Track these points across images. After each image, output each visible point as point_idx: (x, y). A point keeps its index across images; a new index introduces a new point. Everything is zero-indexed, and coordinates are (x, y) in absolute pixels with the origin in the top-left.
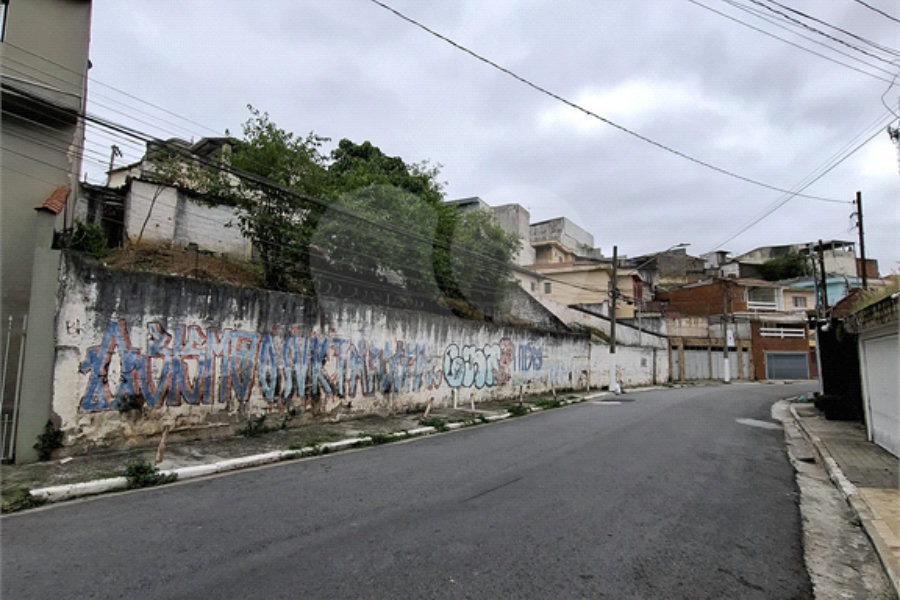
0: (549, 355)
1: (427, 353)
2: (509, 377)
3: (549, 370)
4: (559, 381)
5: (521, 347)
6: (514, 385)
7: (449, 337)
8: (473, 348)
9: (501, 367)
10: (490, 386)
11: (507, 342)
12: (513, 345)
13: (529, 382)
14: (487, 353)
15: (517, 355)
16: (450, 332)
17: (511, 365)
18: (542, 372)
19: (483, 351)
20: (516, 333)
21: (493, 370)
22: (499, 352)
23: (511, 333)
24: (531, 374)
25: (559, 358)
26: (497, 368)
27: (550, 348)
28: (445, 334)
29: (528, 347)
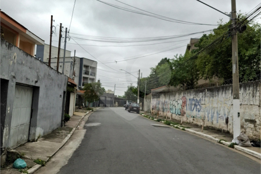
0: (206, 103)
1: (168, 103)
2: (185, 113)
3: (206, 113)
4: (215, 122)
5: (190, 99)
6: (187, 117)
7: (171, 98)
8: (175, 101)
9: (182, 108)
10: (179, 115)
11: (184, 98)
12: (186, 99)
13: (194, 117)
14: (178, 102)
15: (188, 103)
16: (171, 97)
17: (186, 108)
18: (201, 114)
19: (177, 102)
20: (188, 93)
21: (180, 109)
22: (182, 102)
23: (186, 94)
24: (195, 113)
25: (215, 105)
26: (181, 108)
27: (207, 99)
28: (170, 97)
29: (193, 99)
